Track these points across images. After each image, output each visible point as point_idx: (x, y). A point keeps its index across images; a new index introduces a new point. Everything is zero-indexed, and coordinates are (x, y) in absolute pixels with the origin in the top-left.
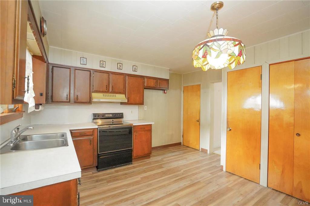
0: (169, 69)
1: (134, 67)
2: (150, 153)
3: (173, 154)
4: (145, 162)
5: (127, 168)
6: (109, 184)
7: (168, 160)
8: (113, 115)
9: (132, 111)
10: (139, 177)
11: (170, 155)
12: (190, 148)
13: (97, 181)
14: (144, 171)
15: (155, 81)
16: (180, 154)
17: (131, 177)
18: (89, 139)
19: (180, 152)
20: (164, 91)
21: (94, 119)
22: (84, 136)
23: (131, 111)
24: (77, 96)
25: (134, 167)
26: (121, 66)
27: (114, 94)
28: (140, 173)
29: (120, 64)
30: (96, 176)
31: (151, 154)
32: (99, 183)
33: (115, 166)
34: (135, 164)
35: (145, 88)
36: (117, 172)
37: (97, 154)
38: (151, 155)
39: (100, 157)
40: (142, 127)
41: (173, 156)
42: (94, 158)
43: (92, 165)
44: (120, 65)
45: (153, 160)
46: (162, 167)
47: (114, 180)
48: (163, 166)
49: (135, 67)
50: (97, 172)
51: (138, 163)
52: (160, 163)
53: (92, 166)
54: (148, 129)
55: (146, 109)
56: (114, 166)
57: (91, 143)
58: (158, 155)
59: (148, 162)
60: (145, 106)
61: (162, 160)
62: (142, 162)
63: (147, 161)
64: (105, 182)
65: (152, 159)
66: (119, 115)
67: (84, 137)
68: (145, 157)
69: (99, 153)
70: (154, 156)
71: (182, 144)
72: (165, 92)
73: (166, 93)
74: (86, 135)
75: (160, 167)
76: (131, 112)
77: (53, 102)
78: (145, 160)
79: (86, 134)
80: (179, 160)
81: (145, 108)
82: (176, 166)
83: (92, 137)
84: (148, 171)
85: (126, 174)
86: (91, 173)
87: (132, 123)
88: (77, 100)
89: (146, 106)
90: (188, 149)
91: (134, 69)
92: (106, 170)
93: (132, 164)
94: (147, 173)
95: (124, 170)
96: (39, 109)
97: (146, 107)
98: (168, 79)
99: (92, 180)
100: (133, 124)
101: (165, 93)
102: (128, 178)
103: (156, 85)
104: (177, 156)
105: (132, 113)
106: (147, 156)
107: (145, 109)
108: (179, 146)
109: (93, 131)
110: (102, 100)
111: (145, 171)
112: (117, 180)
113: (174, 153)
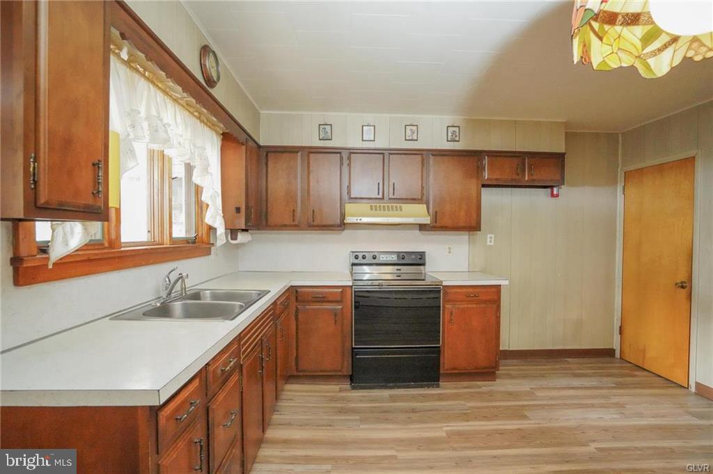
0: (564, 121)
1: (451, 130)
2: (496, 367)
3: (576, 382)
4: (477, 390)
5: (420, 395)
6: (361, 427)
7: (551, 398)
8: (398, 256)
9: (450, 248)
10: (445, 429)
11: (564, 382)
12: (646, 373)
13: (341, 411)
14: (465, 414)
15: (515, 161)
16: (601, 388)
17: (423, 422)
18: (333, 310)
19: (605, 379)
20: (549, 190)
21: (353, 265)
22: (322, 302)
23: (447, 247)
24: (313, 211)
25: (441, 398)
26: (414, 133)
27: (398, 205)
28: (449, 417)
29: (411, 127)
30: (343, 399)
31: (498, 370)
32: (343, 417)
33: (393, 382)
34: (446, 388)
35: (484, 186)
36: (393, 399)
37: (350, 348)
38: (497, 372)
39: (357, 355)
40: (471, 290)
41: (573, 388)
42: (343, 355)
43: (340, 371)
44: (411, 130)
45: (502, 389)
46: (524, 417)
47: (379, 420)
48: (527, 413)
49: (454, 129)
50: (349, 390)
51: (455, 388)
52: (519, 400)
53: (340, 374)
54: (489, 299)
55: (492, 244)
56: (391, 384)
57: (336, 321)
58: (524, 377)
59: (484, 389)
60: (489, 236)
61: (530, 394)
62: (465, 388)
63: (484, 386)
64: (358, 417)
65: (502, 385)
66: (413, 257)
67: (324, 304)
68: (477, 374)
69: (354, 346)
70: (511, 377)
71: (618, 354)
72: (555, 192)
73: (557, 196)
74: (326, 300)
75: (518, 414)
76: (448, 251)
77: (269, 226)
78: (479, 383)
79: (324, 297)
80: (593, 406)
81: (489, 240)
82: (571, 424)
83: (341, 307)
84: (476, 419)
85: (413, 411)
86: (337, 388)
87: (442, 280)
88: (313, 221)
89: (493, 236)
90: (636, 376)
91: (450, 134)
92: (370, 388)
93: (438, 386)
94: (470, 423)
95: (414, 398)
96: (236, 239)
97: (491, 238)
98: (563, 151)
99: (333, 405)
100: (442, 282)
101: (552, 195)
102: (414, 422)
103: (518, 175)
104: (588, 392)
105: (450, 252)
106: (488, 373)
107: (488, 243)
108: (608, 359)
109: (342, 292)
110: (365, 220)
111: (466, 416)
112: (387, 420)
113: (582, 379)
